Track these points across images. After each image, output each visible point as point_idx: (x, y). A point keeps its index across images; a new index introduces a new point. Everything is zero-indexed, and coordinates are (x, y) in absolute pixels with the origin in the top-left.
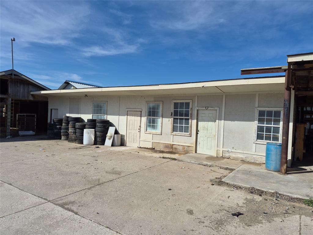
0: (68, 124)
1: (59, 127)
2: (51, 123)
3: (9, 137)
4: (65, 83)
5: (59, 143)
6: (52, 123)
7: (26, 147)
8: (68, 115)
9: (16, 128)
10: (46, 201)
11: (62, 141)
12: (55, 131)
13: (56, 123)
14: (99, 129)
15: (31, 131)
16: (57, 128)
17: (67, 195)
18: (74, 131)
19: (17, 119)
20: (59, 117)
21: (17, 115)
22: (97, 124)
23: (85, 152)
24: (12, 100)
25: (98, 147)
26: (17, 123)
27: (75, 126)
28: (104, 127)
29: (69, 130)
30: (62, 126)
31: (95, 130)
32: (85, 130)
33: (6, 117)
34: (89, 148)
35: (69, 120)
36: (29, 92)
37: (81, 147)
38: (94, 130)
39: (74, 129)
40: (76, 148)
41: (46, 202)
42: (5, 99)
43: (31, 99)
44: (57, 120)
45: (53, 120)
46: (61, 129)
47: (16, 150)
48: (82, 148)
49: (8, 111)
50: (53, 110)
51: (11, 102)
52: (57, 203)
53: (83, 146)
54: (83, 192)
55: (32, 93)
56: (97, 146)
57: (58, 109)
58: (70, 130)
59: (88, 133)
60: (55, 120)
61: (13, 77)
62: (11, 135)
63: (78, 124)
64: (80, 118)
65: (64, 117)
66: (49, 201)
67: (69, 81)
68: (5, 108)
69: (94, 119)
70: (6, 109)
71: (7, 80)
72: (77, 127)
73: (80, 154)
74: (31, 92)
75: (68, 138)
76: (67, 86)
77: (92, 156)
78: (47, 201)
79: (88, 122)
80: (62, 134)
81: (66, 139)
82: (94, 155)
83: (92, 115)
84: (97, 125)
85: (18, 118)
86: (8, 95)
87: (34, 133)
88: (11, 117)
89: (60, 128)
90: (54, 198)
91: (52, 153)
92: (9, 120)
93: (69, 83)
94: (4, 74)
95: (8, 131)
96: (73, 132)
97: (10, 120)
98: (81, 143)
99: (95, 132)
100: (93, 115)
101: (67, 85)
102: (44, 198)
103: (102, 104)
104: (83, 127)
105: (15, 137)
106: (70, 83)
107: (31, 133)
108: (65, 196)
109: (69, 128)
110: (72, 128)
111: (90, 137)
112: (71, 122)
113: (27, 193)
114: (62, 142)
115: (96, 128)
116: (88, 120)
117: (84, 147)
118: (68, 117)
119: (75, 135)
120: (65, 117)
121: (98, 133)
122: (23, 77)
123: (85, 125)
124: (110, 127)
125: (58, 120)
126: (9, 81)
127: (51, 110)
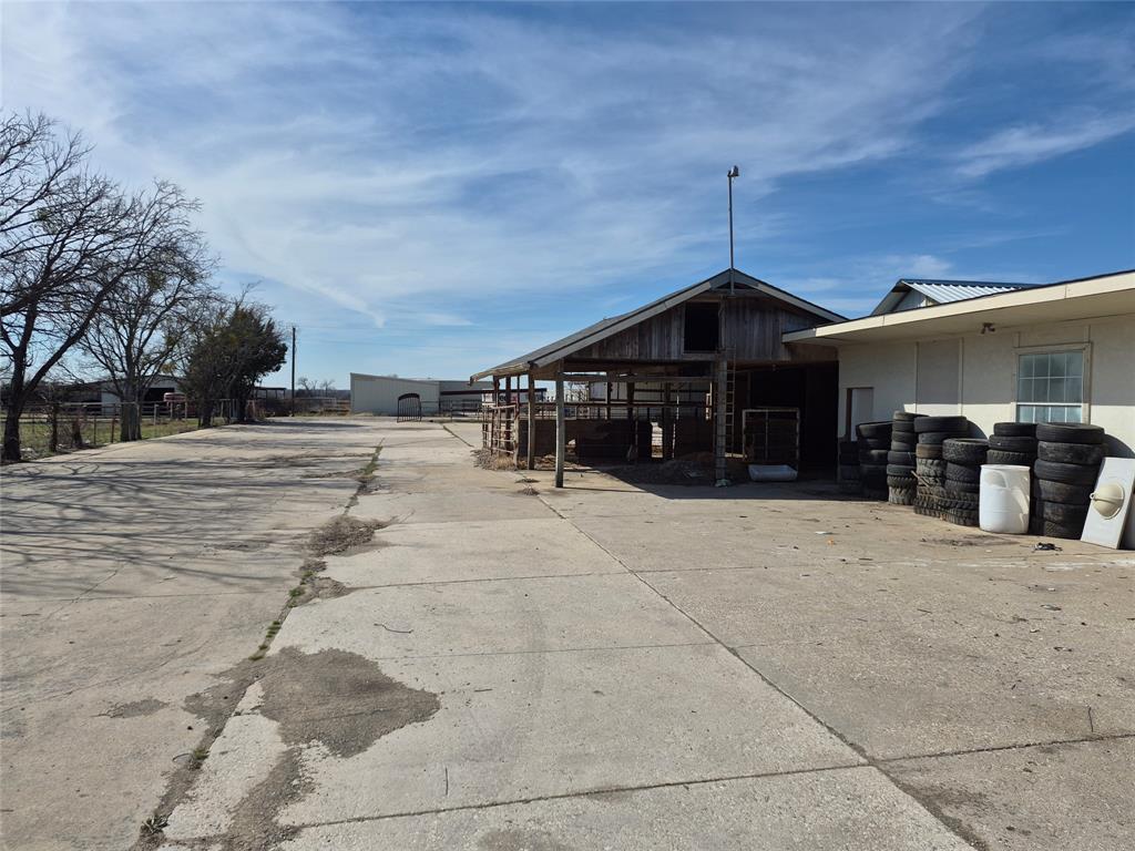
0: (911, 441)
1: (880, 455)
2: (849, 438)
3: (723, 482)
4: (895, 290)
5: (880, 514)
6: (854, 438)
7: (772, 521)
8: (910, 409)
9: (741, 456)
10: (862, 760)
11: (892, 508)
12: (866, 467)
13: (869, 440)
14: (1053, 465)
15: (786, 466)
16: (872, 456)
17: (942, 754)
18: (939, 472)
19: (744, 426)
20: (879, 417)
21: (744, 412)
22: (1043, 444)
23: (993, 563)
24: (730, 367)
25: (1051, 547)
26: (744, 437)
27: (941, 450)
28: (1078, 457)
29: (916, 465)
30: (890, 449)
31: (1031, 471)
32: (986, 470)
33: (714, 419)
34: (1009, 547)
35: (916, 429)
36: (777, 336)
37: (973, 541)
38: (1028, 468)
39: (938, 465)
40: (953, 543)
41: (863, 765)
42: (712, 366)
43: (784, 359)
44: (871, 429)
45: (857, 427)
46: (887, 463)
47: (745, 529)
48: (976, 545)
49: (720, 400)
50: (854, 392)
51: (726, 373)
52: (905, 779)
53: (979, 537)
54: (1019, 760)
55: (787, 338)
56: (1046, 540)
57: (871, 388)
58: (921, 468)
59: (1002, 483)
60: (866, 429)
61: (733, 291)
62: (727, 476)
63: (953, 446)
64: (962, 419)
65: (895, 417)
66: (872, 762)
67: (912, 282)
68: (710, 394)
69: (1022, 421)
70: (715, 397)
71: (716, 306)
72: (949, 454)
73: (972, 571)
74: (785, 336)
75: (913, 495)
76: (902, 300)
77: (1032, 584)
78: (865, 757)
79: (996, 434)
80: (889, 480)
81: (906, 501)
82: (1037, 582)
83: (1014, 405)
84: (1043, 450)
85: (746, 423)
86: (719, 352)
87: (796, 473)
88: (729, 419)
89: (883, 460)
90: (890, 753)
91: (861, 553)
92: (722, 431)
93: (909, 290)
94: (707, 286)
95: (720, 464)
96: (932, 473)
97: (724, 428)
98: (968, 523)
99: (1033, 477)
100: (1018, 406)
101: (904, 295)
102: (850, 738)
103: (1065, 355)
104: (977, 456)
105: (739, 483)
106: (915, 286)
107: (785, 471)
108: (937, 756)
109: (918, 461)
110: (930, 461)
111: (1009, 501)
112: (925, 435)
113: (790, 702)
114: (893, 511)
115: (1038, 462)
116: (997, 426)
117: (987, 542)
118: (913, 416)
119: (943, 486)
120: (901, 418)
121: (1045, 484)
122: (761, 288)
123: (985, 448)
124: (1107, 459)
125: (877, 428)
126: (722, 306)
127: (850, 391)
